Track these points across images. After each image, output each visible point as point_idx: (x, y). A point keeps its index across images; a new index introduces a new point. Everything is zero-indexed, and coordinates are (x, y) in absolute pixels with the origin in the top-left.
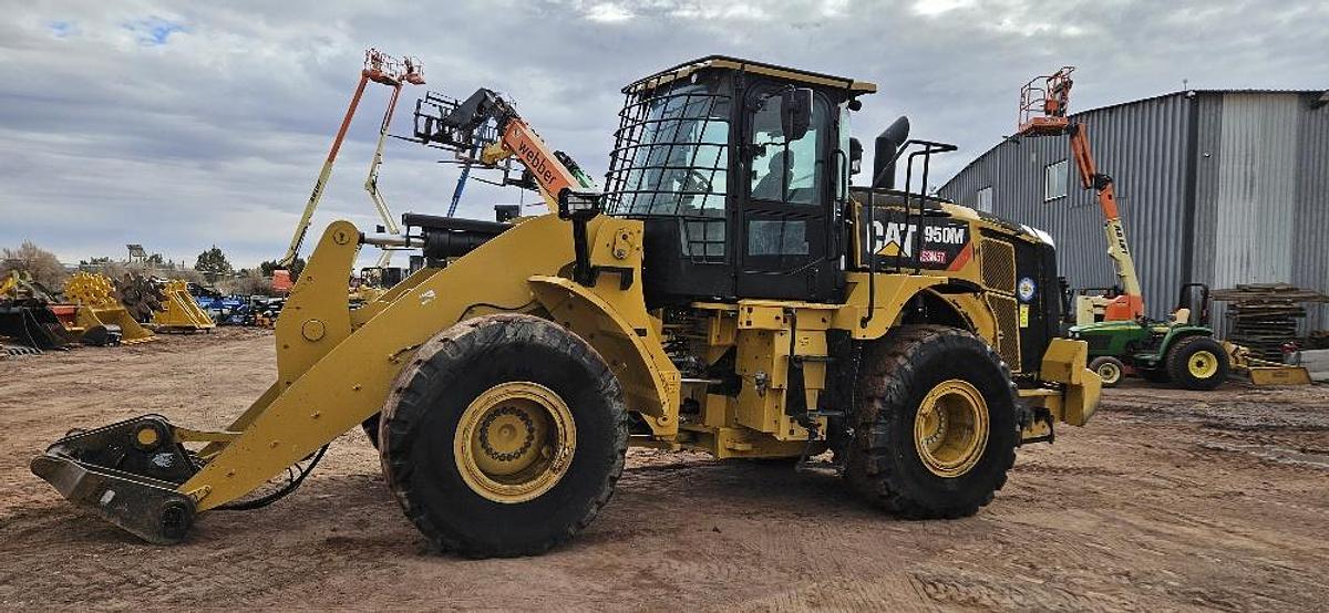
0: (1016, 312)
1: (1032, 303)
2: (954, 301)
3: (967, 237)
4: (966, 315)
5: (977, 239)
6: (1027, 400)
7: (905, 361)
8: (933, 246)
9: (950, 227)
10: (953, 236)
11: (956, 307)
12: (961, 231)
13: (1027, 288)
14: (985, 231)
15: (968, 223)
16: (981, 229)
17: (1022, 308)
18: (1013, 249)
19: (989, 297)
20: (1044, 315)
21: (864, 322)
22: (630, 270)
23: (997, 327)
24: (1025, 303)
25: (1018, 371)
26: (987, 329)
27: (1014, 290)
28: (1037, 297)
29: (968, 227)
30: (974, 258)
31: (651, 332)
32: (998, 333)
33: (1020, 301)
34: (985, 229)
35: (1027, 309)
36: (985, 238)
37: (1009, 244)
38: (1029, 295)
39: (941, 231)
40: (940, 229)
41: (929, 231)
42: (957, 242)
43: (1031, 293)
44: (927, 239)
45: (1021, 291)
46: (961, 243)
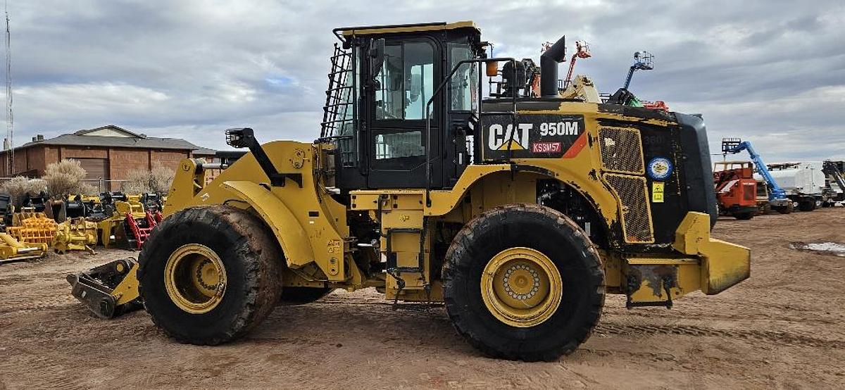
0: (646, 189)
1: (668, 180)
2: (573, 183)
3: (582, 128)
4: (586, 194)
5: (593, 129)
6: (653, 267)
7: (470, 232)
8: (548, 139)
9: (563, 121)
10: (568, 129)
11: (575, 187)
12: (575, 124)
13: (661, 167)
14: (603, 122)
15: (582, 116)
16: (598, 119)
17: (655, 186)
18: (639, 134)
19: (608, 178)
20: (684, 191)
21: (429, 203)
22: (300, 175)
23: (621, 203)
24: (659, 180)
25: (650, 242)
26: (610, 206)
27: (643, 170)
28: (675, 174)
29: (583, 120)
30: (591, 145)
31: (321, 214)
32: (622, 207)
33: (651, 179)
34: (603, 119)
35: (661, 186)
36: (603, 127)
37: (634, 130)
38: (663, 173)
39: (556, 126)
40: (555, 124)
41: (544, 127)
42: (571, 134)
43: (667, 171)
44: (542, 134)
45: (653, 170)
46: (576, 133)
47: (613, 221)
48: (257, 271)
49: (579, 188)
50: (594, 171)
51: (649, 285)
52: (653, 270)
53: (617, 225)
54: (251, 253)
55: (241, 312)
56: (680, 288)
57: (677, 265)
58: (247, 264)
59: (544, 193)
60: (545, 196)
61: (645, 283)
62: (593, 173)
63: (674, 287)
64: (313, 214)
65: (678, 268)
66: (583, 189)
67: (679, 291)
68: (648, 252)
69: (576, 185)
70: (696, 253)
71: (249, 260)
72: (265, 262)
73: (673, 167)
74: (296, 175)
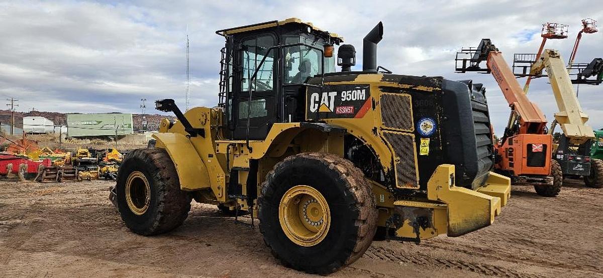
0: (414, 144)
1: (432, 137)
2: (362, 138)
3: (368, 94)
4: (370, 146)
5: (376, 95)
6: (414, 209)
9: (357, 89)
10: (360, 95)
12: (364, 91)
13: (427, 126)
14: (384, 89)
15: (369, 85)
16: (380, 87)
17: (422, 141)
18: (411, 98)
19: (385, 134)
20: (444, 146)
21: (251, 150)
22: (203, 129)
23: (394, 155)
24: (425, 137)
25: (416, 188)
26: (386, 156)
27: (413, 128)
28: (438, 132)
29: (369, 88)
30: (374, 108)
31: (214, 156)
32: (395, 159)
33: (419, 136)
34: (384, 87)
35: (428, 141)
36: (384, 93)
37: (407, 95)
38: (429, 131)
39: (351, 93)
40: (350, 92)
41: (344, 94)
42: (361, 99)
43: (432, 129)
44: (343, 100)
45: (422, 129)
46: (364, 99)
47: (388, 169)
48: (164, 191)
49: (366, 141)
50: (376, 129)
51: (409, 224)
52: (414, 211)
53: (391, 173)
54: (162, 180)
55: (156, 217)
56: (435, 230)
57: (432, 209)
58: (159, 185)
59: (354, 145)
60: (354, 148)
61: (407, 222)
62: (375, 130)
63: (430, 227)
64: (211, 156)
65: (433, 212)
66: (368, 143)
67: (434, 231)
68: (414, 196)
69: (363, 140)
70: (436, 200)
71: (161, 183)
72: (171, 186)
73: (437, 126)
74: (200, 129)
